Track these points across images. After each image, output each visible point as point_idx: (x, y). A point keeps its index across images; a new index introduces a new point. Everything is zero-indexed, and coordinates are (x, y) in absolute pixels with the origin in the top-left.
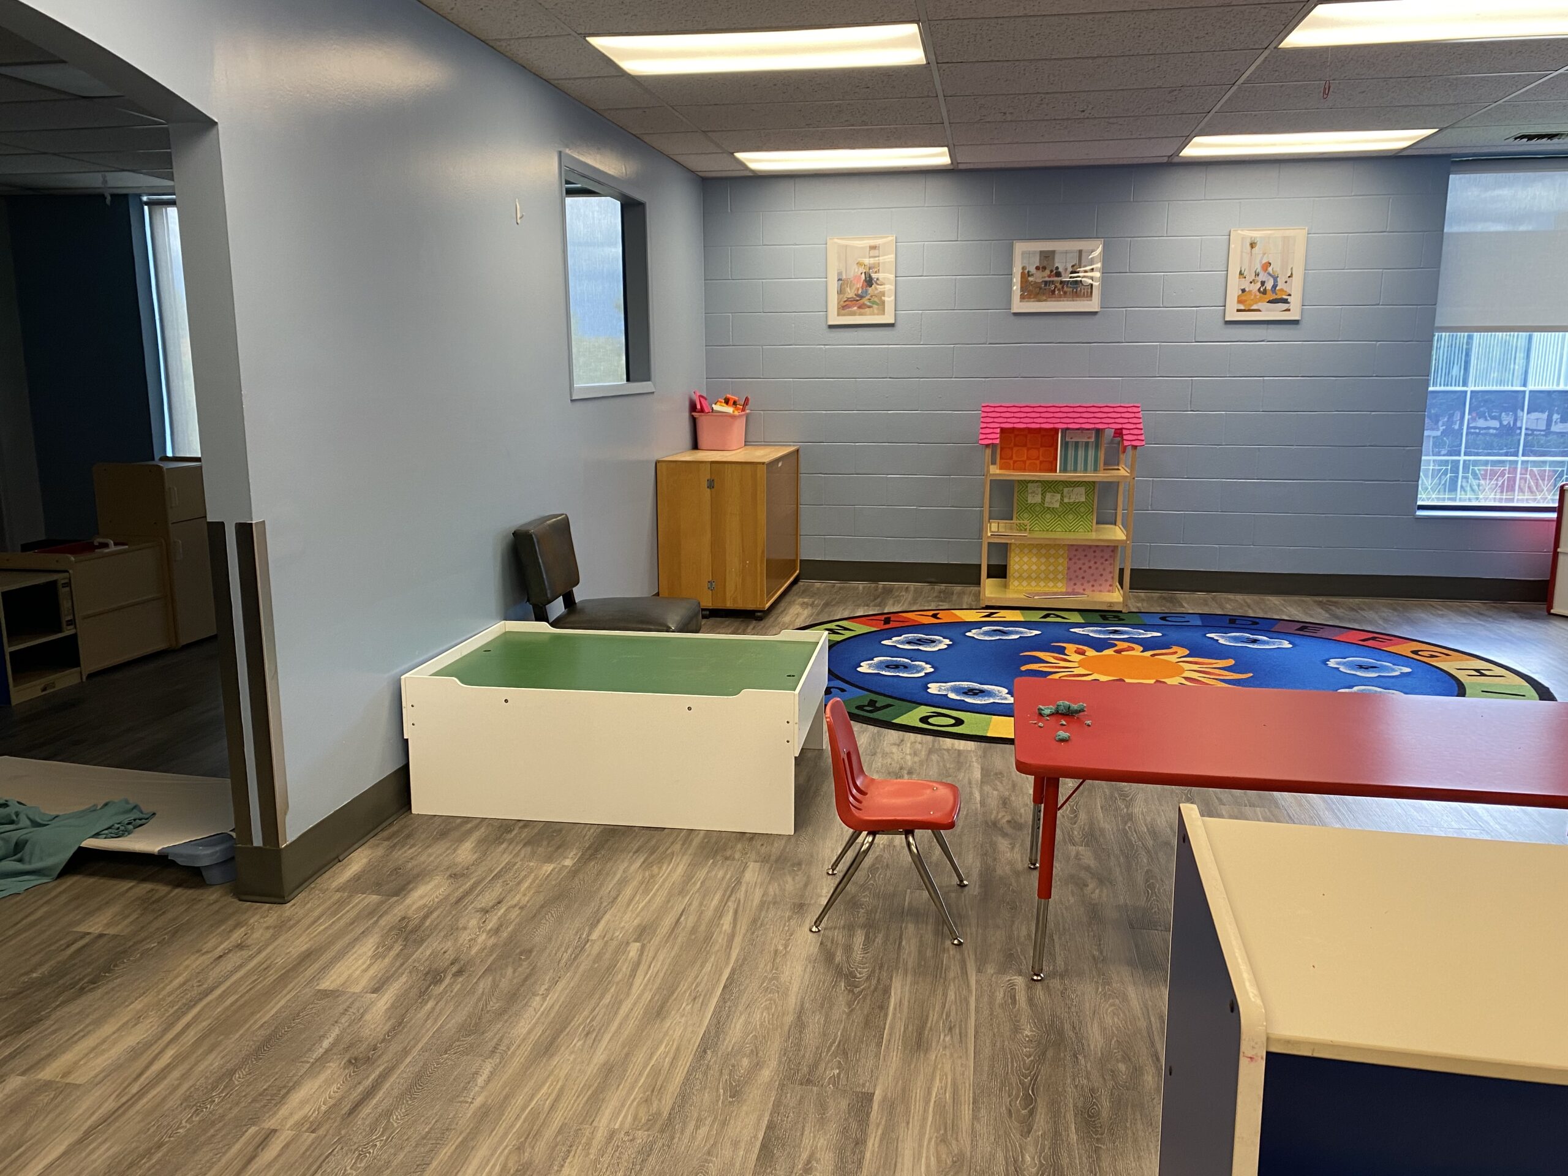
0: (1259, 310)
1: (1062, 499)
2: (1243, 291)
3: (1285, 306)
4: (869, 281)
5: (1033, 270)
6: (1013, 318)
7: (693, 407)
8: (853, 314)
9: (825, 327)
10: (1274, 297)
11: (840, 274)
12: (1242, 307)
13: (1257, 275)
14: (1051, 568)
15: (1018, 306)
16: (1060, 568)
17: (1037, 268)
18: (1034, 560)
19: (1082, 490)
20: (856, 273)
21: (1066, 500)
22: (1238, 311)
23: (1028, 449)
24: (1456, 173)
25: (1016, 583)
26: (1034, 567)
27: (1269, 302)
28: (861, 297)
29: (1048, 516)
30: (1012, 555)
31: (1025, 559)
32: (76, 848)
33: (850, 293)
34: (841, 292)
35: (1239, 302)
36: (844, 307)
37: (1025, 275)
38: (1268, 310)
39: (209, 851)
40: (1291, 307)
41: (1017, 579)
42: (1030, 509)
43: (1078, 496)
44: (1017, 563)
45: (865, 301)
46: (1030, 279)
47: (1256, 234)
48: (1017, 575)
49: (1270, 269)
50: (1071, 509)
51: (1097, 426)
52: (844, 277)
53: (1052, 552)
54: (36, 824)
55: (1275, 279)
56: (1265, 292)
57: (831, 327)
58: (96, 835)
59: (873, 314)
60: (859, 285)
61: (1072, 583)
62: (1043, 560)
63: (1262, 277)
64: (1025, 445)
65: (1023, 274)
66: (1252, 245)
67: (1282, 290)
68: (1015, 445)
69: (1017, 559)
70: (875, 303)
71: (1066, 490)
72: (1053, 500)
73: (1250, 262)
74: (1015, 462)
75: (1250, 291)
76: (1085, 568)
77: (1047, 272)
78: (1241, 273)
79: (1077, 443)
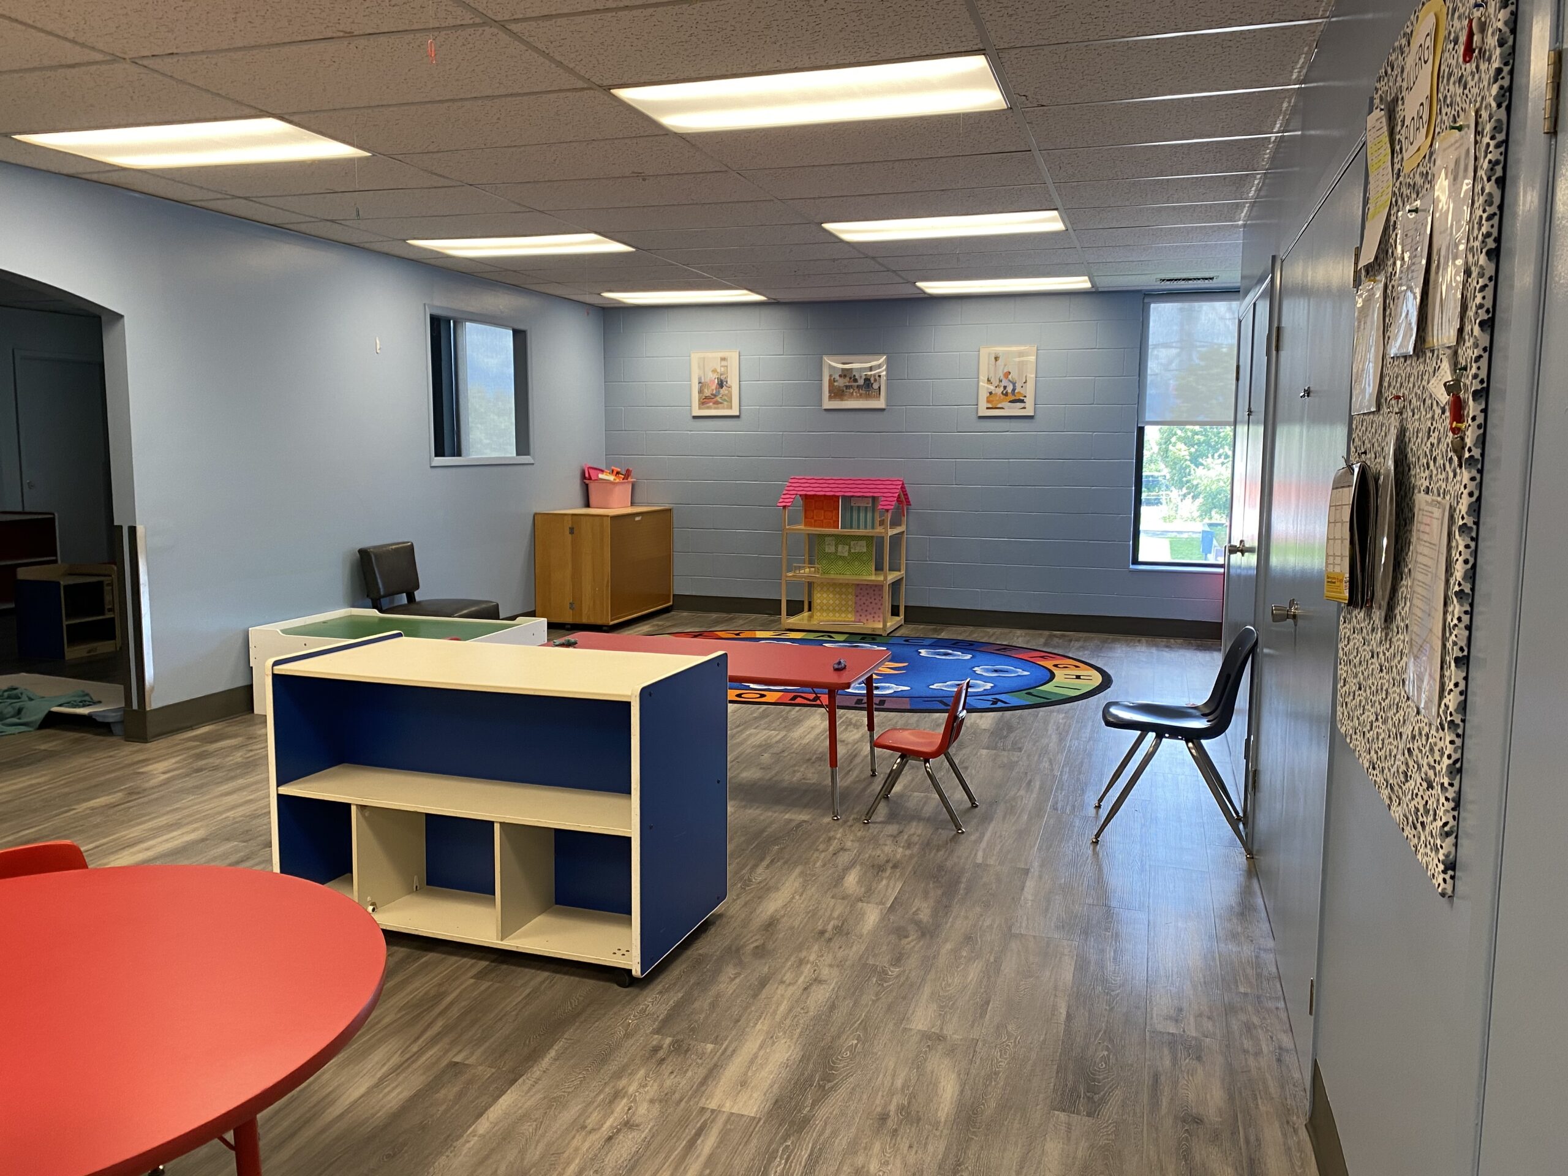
0: (1002, 408)
1: (850, 550)
2: (991, 393)
3: (1022, 405)
4: (721, 384)
5: (837, 378)
6: (824, 412)
7: (583, 476)
8: (709, 408)
9: (691, 418)
10: (1013, 398)
11: (700, 378)
12: (990, 406)
13: (1001, 381)
14: (844, 603)
15: (828, 404)
16: (850, 603)
17: (840, 376)
18: (831, 596)
19: (864, 543)
20: (711, 378)
21: (852, 551)
22: (988, 408)
23: (825, 511)
24: (1155, 302)
25: (818, 614)
26: (831, 602)
27: (1010, 402)
28: (715, 396)
29: (840, 563)
30: (815, 592)
31: (825, 595)
32: (46, 712)
33: (707, 393)
34: (701, 392)
35: (988, 401)
36: (703, 403)
37: (832, 381)
38: (1009, 408)
39: (114, 714)
40: (1027, 405)
41: (819, 611)
42: (827, 556)
43: (861, 547)
44: (819, 598)
45: (718, 399)
46: (836, 384)
47: (1000, 349)
48: (819, 607)
49: (1010, 377)
50: (857, 557)
51: (875, 495)
52: (703, 381)
53: (844, 590)
54: (31, 699)
55: (1014, 384)
56: (1006, 394)
57: (695, 417)
58: (60, 705)
59: (723, 408)
60: (714, 387)
61: (858, 614)
62: (837, 596)
63: (1004, 383)
64: (822, 508)
65: (830, 380)
66: (996, 359)
67: (1019, 393)
68: (816, 508)
69: (819, 595)
70: (725, 400)
71: (852, 543)
72: (843, 550)
73: (995, 370)
74: (815, 521)
75: (996, 394)
76: (867, 603)
77: (848, 379)
78: (989, 380)
79: (859, 507)
